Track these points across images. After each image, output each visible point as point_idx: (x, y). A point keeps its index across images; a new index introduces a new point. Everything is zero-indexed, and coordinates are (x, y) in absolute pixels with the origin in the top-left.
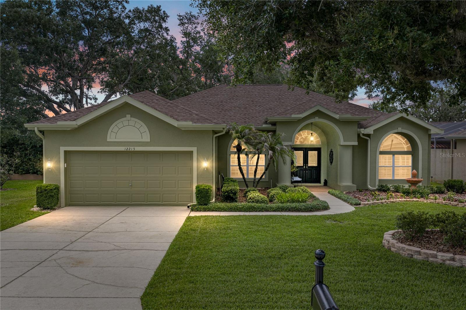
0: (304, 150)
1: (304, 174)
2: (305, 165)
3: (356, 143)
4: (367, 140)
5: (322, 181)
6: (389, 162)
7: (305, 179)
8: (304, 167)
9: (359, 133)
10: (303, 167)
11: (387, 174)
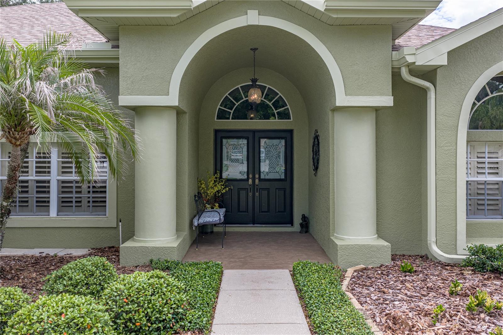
0: (250, 135)
1: (250, 200)
2: (251, 176)
3: (387, 101)
4: (424, 92)
5: (297, 220)
6: (492, 166)
7: (254, 214)
8: (250, 181)
9: (396, 64)
10: (247, 180)
11: (487, 202)
